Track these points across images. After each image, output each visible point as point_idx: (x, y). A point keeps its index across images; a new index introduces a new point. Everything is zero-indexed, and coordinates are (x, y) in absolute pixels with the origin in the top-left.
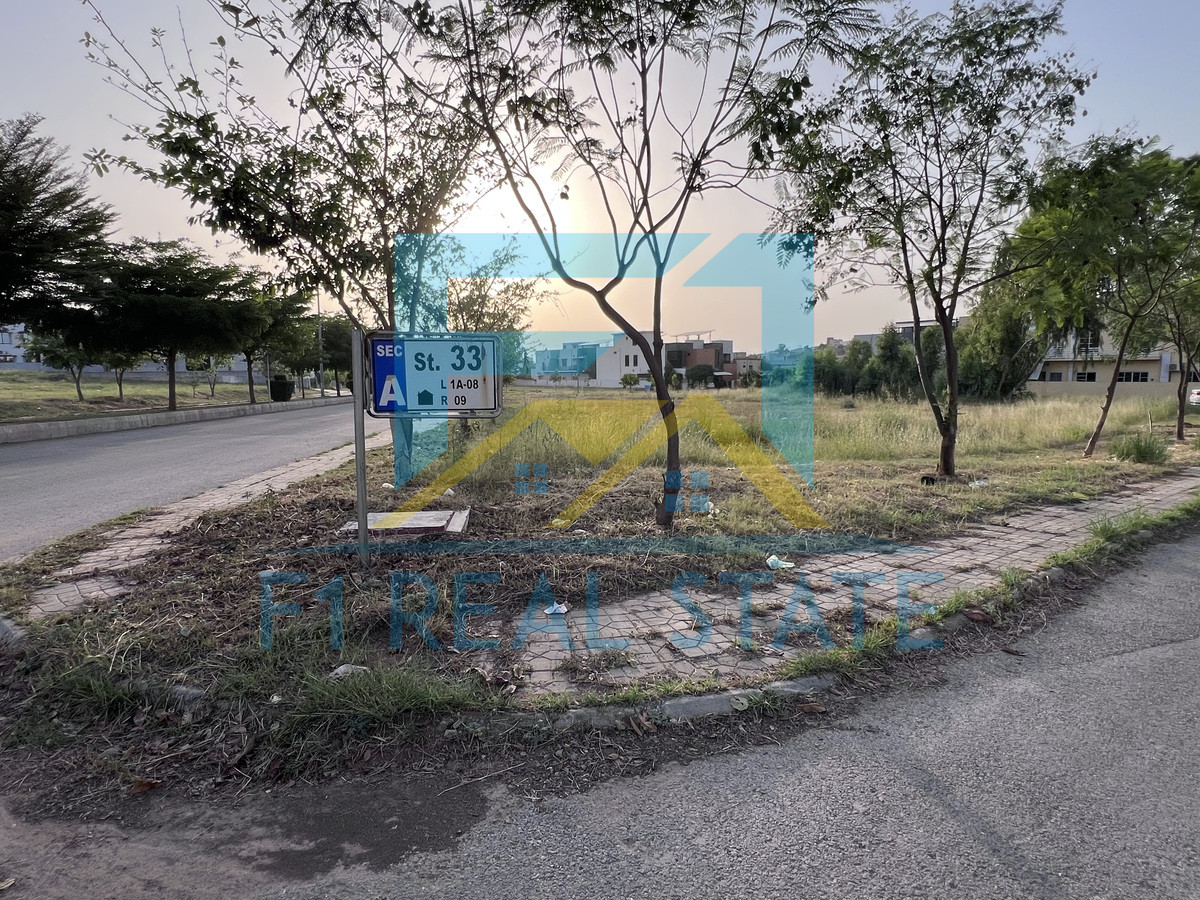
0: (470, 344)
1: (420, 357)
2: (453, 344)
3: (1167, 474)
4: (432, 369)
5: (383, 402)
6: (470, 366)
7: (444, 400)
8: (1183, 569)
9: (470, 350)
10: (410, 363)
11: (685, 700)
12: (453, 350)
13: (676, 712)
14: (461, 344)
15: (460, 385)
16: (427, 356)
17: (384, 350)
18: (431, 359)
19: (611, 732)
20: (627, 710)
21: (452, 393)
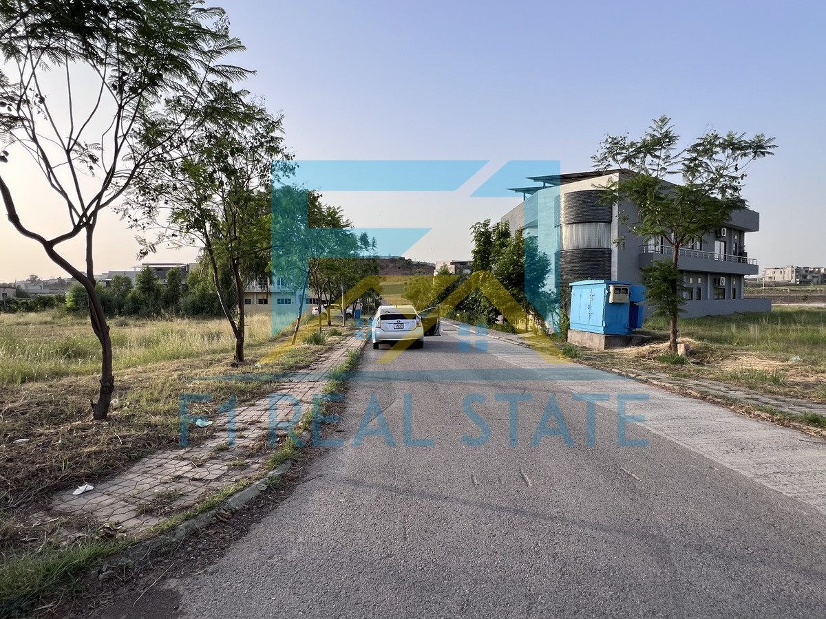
3: (330, 349)
8: (364, 387)
11: (237, 496)
13: (235, 503)
19: (210, 526)
20: (211, 512)
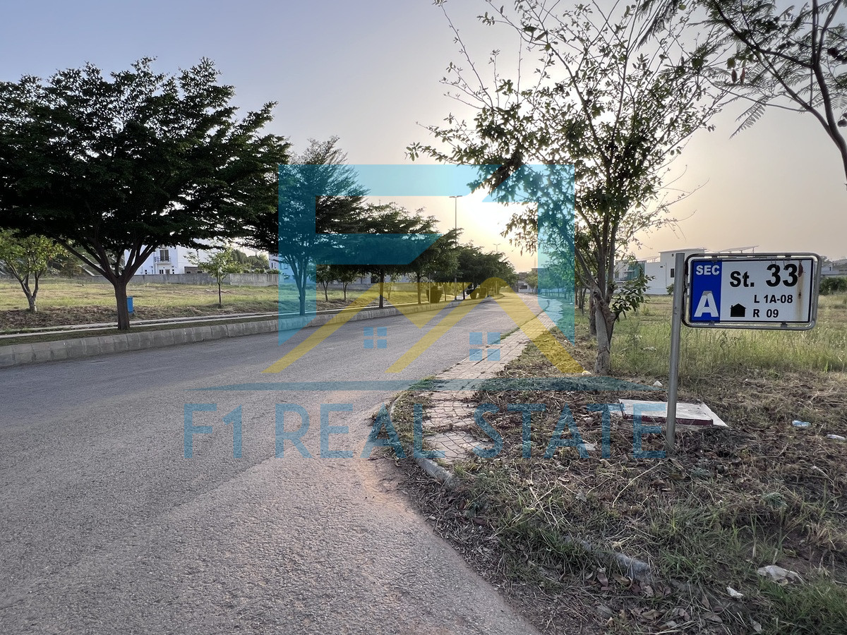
0: (787, 263)
1: (735, 275)
2: (769, 263)
4: (747, 286)
5: (698, 314)
6: (786, 283)
7: (756, 313)
9: (787, 268)
10: (726, 280)
12: (769, 268)
14: (778, 263)
15: (773, 299)
16: (742, 274)
17: (703, 269)
18: (746, 277)
21: (764, 307)
